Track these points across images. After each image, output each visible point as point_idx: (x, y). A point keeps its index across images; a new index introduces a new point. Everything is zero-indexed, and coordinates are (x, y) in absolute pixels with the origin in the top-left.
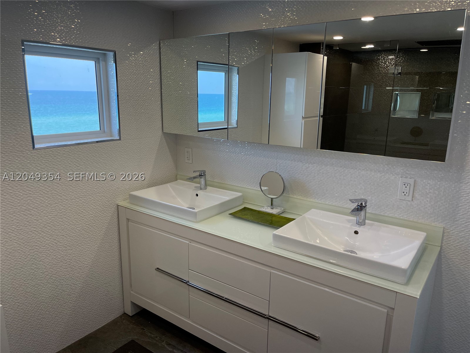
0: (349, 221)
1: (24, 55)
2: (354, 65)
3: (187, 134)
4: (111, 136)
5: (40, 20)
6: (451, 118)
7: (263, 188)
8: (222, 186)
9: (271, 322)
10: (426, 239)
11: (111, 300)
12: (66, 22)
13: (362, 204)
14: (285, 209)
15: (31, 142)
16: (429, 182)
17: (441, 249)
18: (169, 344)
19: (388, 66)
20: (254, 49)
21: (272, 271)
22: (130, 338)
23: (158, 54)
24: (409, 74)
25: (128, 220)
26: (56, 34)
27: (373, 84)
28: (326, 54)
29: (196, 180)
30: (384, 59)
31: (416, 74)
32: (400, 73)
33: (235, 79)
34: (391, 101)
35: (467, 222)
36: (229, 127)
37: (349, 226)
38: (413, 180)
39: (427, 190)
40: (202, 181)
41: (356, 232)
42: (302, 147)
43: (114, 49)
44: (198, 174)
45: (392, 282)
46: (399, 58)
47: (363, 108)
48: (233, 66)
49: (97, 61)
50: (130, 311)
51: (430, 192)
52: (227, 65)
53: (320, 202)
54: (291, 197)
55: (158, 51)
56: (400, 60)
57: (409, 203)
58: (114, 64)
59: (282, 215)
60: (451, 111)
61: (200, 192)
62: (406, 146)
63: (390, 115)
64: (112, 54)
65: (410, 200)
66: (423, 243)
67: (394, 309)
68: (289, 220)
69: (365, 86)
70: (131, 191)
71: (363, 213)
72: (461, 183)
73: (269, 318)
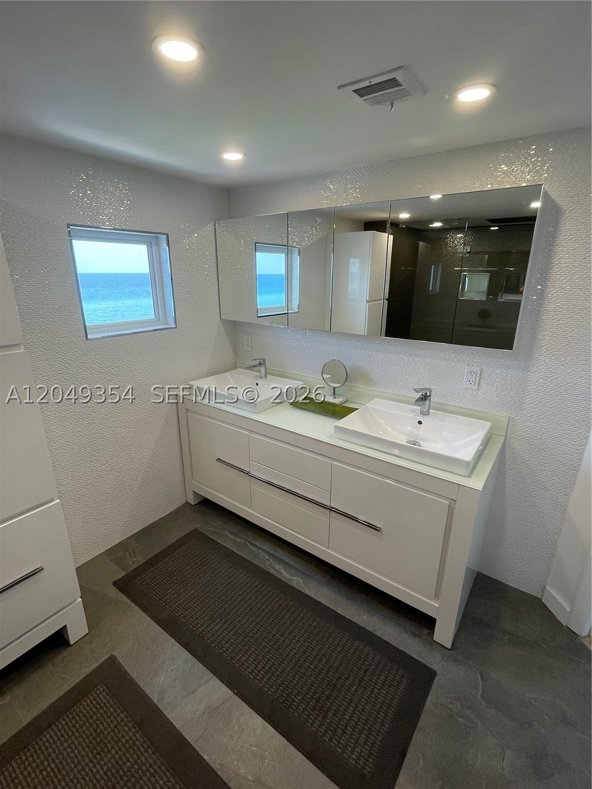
0: (413, 411)
1: (71, 240)
2: (421, 244)
3: (246, 321)
4: (167, 324)
5: (86, 202)
6: (521, 300)
7: (325, 376)
8: (282, 375)
9: (332, 512)
10: (492, 428)
11: (174, 489)
12: (114, 204)
13: (426, 393)
14: (347, 399)
15: (84, 333)
16: (496, 370)
17: (505, 438)
18: (231, 533)
19: (457, 246)
20: (316, 228)
21: (333, 462)
22: (192, 527)
23: (213, 236)
24: (478, 253)
25: (187, 410)
26: (104, 217)
27: (440, 264)
28: (392, 232)
29: (255, 368)
30: (452, 238)
31: (486, 253)
32: (469, 253)
33: (297, 260)
34: (460, 281)
35: (533, 412)
36: (289, 312)
37: (412, 416)
38: (479, 369)
39: (493, 379)
40: (262, 369)
41: (420, 423)
42: (366, 334)
43: (166, 232)
44: (257, 362)
45: (456, 474)
46: (468, 236)
47: (431, 289)
48: (294, 247)
49: (150, 245)
50: (192, 501)
51: (497, 381)
52: (286, 246)
53: (383, 391)
54: (354, 386)
55: (213, 233)
56: (469, 239)
57: (474, 392)
58: (167, 247)
59: (345, 405)
60: (521, 293)
61: (260, 381)
62: (473, 329)
63: (457, 298)
64: (164, 237)
65: (476, 389)
66: (488, 432)
67: (456, 501)
68: (353, 410)
69: (433, 266)
70: (190, 381)
71: (427, 402)
72: (528, 371)
73: (331, 509)
